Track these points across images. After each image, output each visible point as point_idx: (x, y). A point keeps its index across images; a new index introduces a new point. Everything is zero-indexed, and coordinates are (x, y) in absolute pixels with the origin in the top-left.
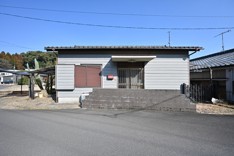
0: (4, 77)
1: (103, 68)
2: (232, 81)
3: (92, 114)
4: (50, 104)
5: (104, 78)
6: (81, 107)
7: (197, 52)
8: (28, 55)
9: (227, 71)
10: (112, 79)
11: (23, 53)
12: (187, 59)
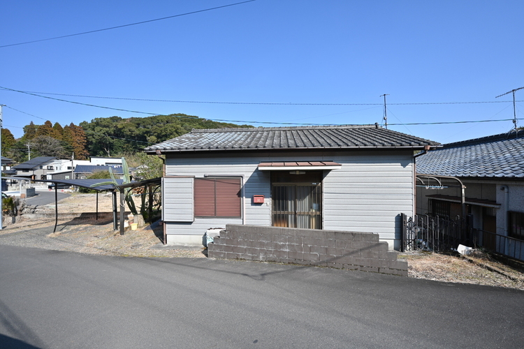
0: (52, 175)
1: (244, 183)
2: (506, 210)
3: (225, 271)
4: (153, 247)
5: (246, 201)
6: (207, 255)
7: (428, 153)
8: (94, 126)
9: (498, 188)
10: (260, 204)
11: (85, 123)
12: (411, 164)
